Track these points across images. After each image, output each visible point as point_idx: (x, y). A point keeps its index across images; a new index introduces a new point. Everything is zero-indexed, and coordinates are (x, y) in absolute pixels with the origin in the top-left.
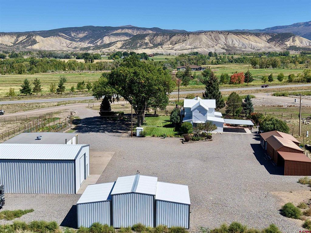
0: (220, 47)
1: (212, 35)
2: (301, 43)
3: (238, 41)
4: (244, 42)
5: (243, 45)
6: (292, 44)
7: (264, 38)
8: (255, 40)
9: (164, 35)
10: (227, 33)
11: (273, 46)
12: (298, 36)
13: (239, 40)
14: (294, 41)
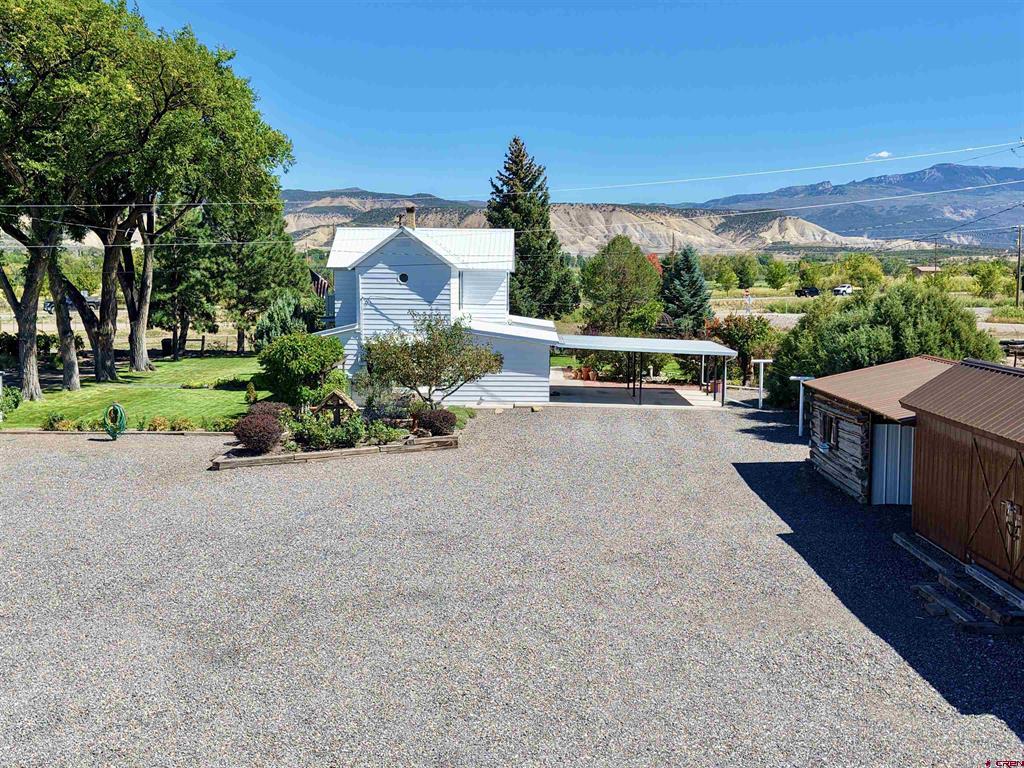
0: (592, 243)
1: (573, 213)
2: (802, 234)
3: (639, 228)
4: (656, 233)
5: (653, 237)
6: (779, 238)
7: (704, 220)
8: (684, 228)
9: (443, 212)
10: (611, 208)
11: (729, 243)
12: (793, 217)
13: (642, 226)
14: (782, 229)
